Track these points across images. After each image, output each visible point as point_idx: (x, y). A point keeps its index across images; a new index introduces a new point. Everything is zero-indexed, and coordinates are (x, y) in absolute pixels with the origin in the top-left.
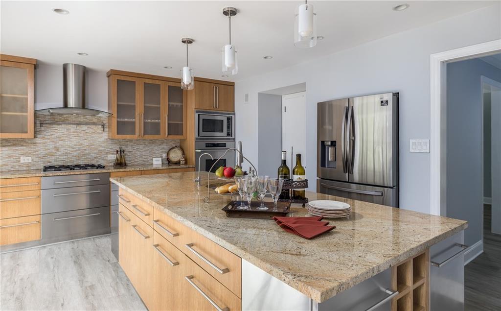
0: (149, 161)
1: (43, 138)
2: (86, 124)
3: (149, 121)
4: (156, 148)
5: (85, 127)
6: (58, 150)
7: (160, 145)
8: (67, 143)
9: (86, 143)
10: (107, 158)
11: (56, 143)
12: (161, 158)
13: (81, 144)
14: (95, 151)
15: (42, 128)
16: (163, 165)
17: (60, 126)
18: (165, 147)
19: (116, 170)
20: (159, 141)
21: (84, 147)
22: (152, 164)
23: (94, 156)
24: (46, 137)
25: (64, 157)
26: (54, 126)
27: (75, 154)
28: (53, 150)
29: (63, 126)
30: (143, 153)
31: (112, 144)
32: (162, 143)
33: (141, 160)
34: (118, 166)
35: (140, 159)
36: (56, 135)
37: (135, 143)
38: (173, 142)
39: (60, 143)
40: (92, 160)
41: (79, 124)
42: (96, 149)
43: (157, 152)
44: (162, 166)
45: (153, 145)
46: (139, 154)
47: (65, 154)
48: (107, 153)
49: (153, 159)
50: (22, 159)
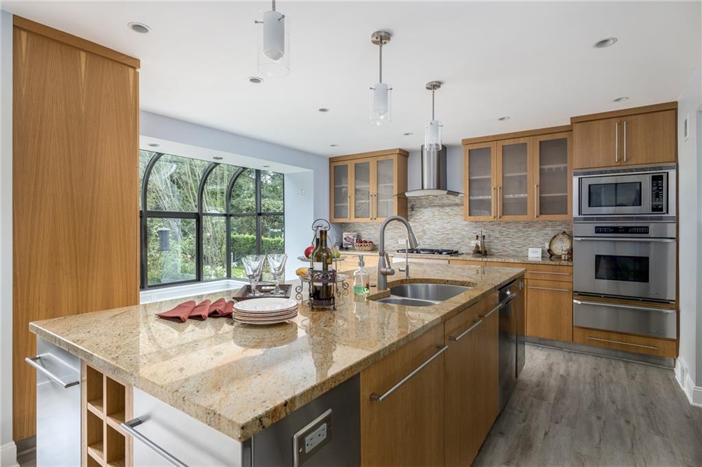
0: (523, 252)
1: (414, 222)
2: (450, 205)
3: (511, 196)
4: (535, 234)
5: (448, 209)
6: (425, 234)
7: (541, 229)
8: (433, 226)
9: (449, 226)
10: (469, 244)
11: (423, 227)
12: (541, 249)
13: (445, 228)
14: (458, 236)
15: (413, 212)
16: (544, 259)
17: (426, 210)
18: (550, 232)
19: (474, 259)
20: (540, 224)
21: (447, 231)
22: (527, 256)
23: (457, 241)
24: (417, 221)
25: (431, 241)
26: (422, 209)
27: (439, 238)
28: (421, 234)
29: (430, 209)
30: (516, 240)
31: (476, 227)
32: (545, 227)
33: (513, 250)
34: (478, 255)
35: (511, 248)
36: (424, 218)
37: (504, 227)
38: (564, 226)
39: (427, 226)
40: (454, 246)
41: (442, 206)
42: (459, 233)
43: (536, 240)
44: (542, 260)
45: (530, 229)
46: (509, 242)
47: (431, 238)
48: (470, 239)
49: (529, 249)
50: (399, 240)
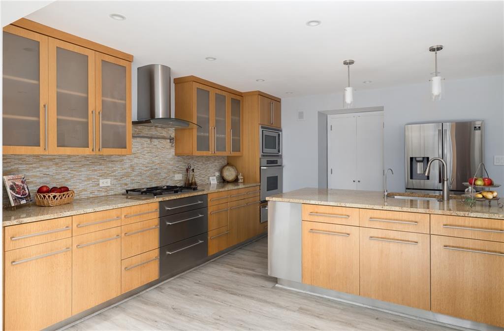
0: (206, 180)
2: (157, 138)
4: (211, 166)
5: (156, 142)
6: (133, 170)
7: (213, 162)
8: (142, 161)
9: (157, 161)
10: (174, 178)
11: (131, 161)
12: (216, 177)
13: (153, 162)
14: (165, 171)
21: (155, 165)
23: (164, 175)
25: (139, 178)
27: (148, 174)
28: (129, 170)
29: (138, 140)
30: (202, 171)
31: (178, 161)
32: (215, 160)
33: (200, 179)
36: (132, 151)
39: (136, 160)
40: (162, 181)
41: (151, 137)
42: (165, 168)
43: (211, 170)
45: (209, 163)
46: (198, 173)
47: (140, 174)
48: (174, 172)
49: (210, 178)
50: (101, 181)
